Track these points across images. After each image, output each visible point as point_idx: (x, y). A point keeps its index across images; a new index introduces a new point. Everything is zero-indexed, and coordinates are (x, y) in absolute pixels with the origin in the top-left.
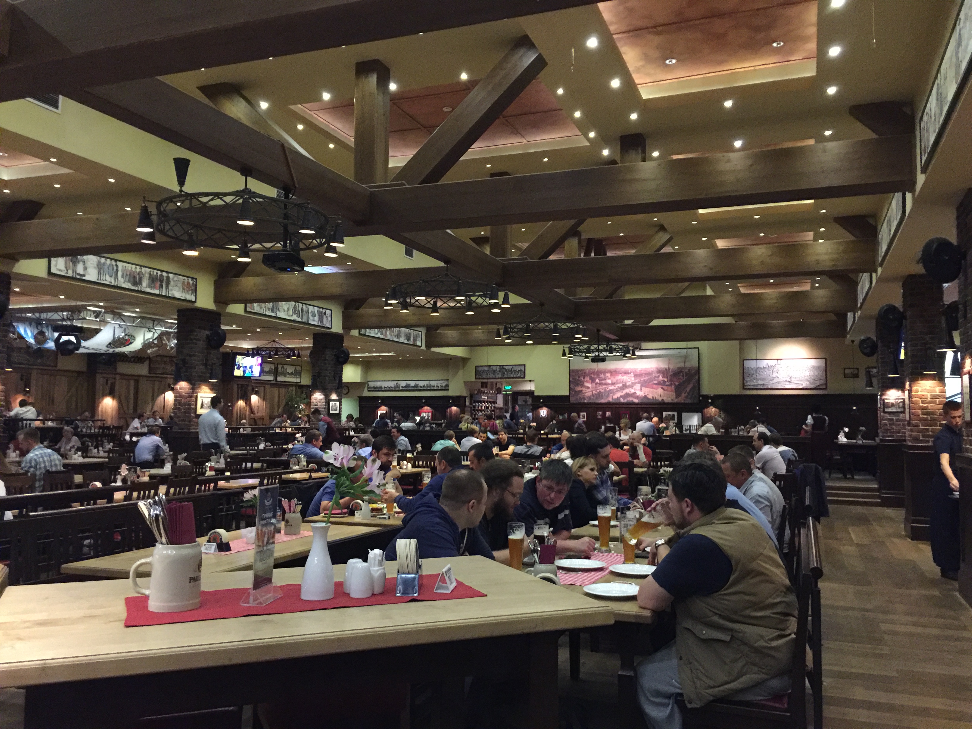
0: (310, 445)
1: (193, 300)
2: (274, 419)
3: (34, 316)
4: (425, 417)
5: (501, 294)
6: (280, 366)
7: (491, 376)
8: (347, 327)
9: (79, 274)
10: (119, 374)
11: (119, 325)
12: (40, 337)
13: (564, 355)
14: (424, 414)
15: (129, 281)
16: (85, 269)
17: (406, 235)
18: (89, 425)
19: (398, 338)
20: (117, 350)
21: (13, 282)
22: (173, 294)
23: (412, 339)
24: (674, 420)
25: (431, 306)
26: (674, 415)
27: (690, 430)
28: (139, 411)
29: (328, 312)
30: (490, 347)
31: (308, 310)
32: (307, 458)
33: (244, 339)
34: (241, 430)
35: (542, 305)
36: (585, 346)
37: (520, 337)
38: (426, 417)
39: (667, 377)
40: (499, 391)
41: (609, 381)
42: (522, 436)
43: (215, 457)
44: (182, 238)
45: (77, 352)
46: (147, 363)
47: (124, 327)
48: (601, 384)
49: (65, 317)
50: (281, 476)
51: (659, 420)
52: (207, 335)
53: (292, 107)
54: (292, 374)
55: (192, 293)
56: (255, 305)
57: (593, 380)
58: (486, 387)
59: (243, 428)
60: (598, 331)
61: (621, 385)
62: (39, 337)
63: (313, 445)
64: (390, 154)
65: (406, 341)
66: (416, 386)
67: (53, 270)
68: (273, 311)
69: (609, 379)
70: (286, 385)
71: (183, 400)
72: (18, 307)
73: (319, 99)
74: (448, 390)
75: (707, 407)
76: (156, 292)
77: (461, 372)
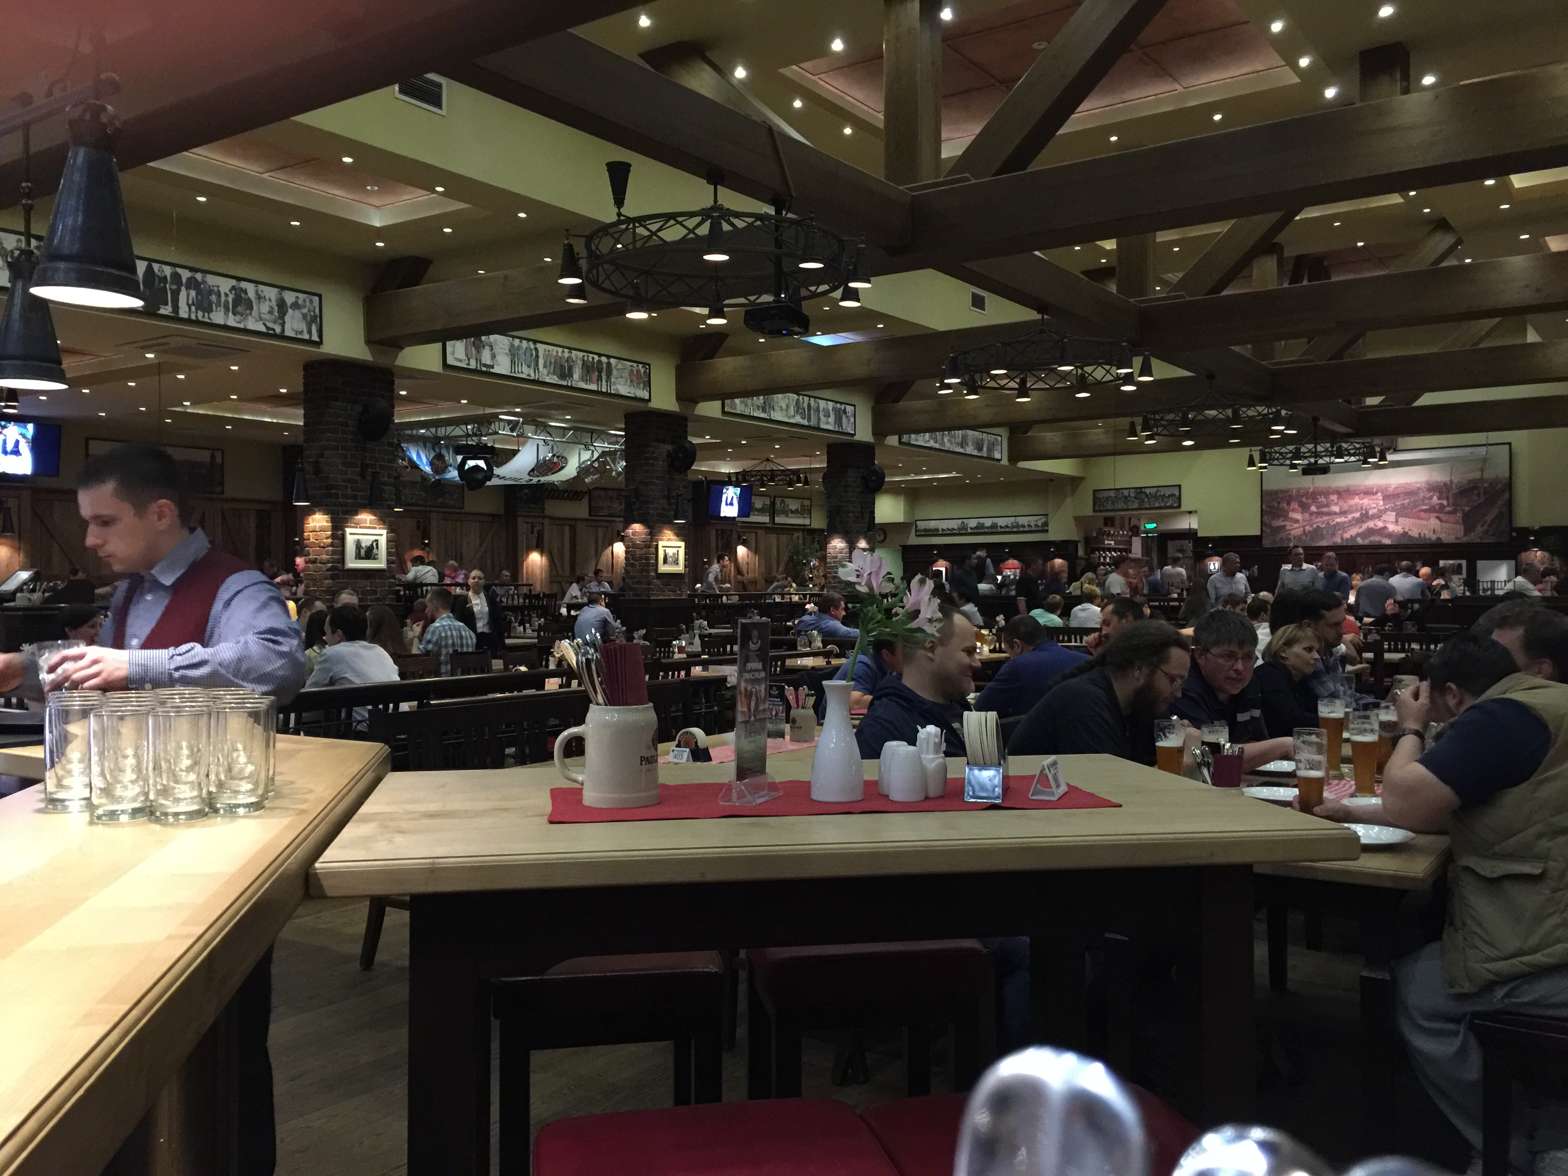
0: (826, 616)
1: (647, 397)
2: (773, 583)
3: (428, 434)
4: (1009, 576)
5: (1138, 361)
6: (778, 501)
7: (1121, 505)
8: (879, 432)
9: (485, 365)
10: (548, 517)
11: (544, 440)
12: (439, 464)
13: (1251, 463)
14: (1008, 572)
15: (554, 373)
16: (493, 356)
17: (972, 265)
18: (511, 592)
19: (962, 447)
20: (543, 479)
21: (397, 381)
22: (617, 390)
23: (985, 449)
24: (1461, 573)
25: (1017, 386)
26: (1460, 566)
27: (1493, 589)
28: (578, 574)
29: (849, 409)
30: (1118, 457)
31: (818, 408)
32: (823, 637)
33: (723, 458)
34: (724, 598)
35: (1211, 376)
36: (1291, 448)
37: (1172, 435)
38: (1012, 577)
39: (1447, 499)
40: (1135, 531)
41: (1336, 509)
42: (1177, 604)
43: (687, 635)
44: (624, 292)
45: (488, 483)
46: (586, 500)
47: (550, 443)
48: (1320, 514)
49: (470, 433)
50: (783, 663)
51: (1433, 571)
52: (668, 452)
53: (782, 71)
54: (796, 511)
55: (645, 386)
56: (737, 401)
57: (1304, 507)
58: (1113, 525)
59: (727, 596)
60: (1315, 419)
61: (1357, 515)
62: (437, 462)
63: (832, 615)
64: (944, 135)
65: (975, 453)
66: (994, 526)
67: (450, 361)
68: (764, 411)
69: (1337, 504)
70: (789, 529)
71: (638, 552)
72: (407, 420)
73: (824, 51)
74: (1047, 531)
75: (1527, 549)
76: (593, 387)
77: (1069, 500)
